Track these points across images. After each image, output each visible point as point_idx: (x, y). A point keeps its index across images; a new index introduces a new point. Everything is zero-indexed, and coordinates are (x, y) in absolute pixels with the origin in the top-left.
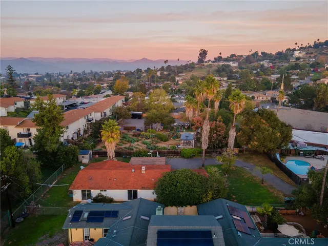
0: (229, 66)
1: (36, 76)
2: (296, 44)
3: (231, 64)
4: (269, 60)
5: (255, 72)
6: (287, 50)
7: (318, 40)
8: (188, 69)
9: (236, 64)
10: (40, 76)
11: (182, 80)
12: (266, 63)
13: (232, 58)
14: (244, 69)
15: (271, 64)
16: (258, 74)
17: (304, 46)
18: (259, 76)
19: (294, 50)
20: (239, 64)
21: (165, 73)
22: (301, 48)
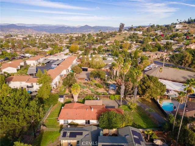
0: (137, 34)
1: (22, 36)
2: (178, 20)
3: (138, 32)
4: (161, 30)
5: (152, 38)
6: (172, 24)
7: (191, 18)
8: (113, 36)
9: (141, 33)
10: (24, 36)
11: (109, 43)
12: (159, 33)
13: (139, 28)
14: (145, 36)
15: (162, 33)
16: (153, 40)
17: (182, 21)
18: (154, 40)
19: (176, 24)
20: (143, 32)
21: (99, 38)
22: (180, 23)
